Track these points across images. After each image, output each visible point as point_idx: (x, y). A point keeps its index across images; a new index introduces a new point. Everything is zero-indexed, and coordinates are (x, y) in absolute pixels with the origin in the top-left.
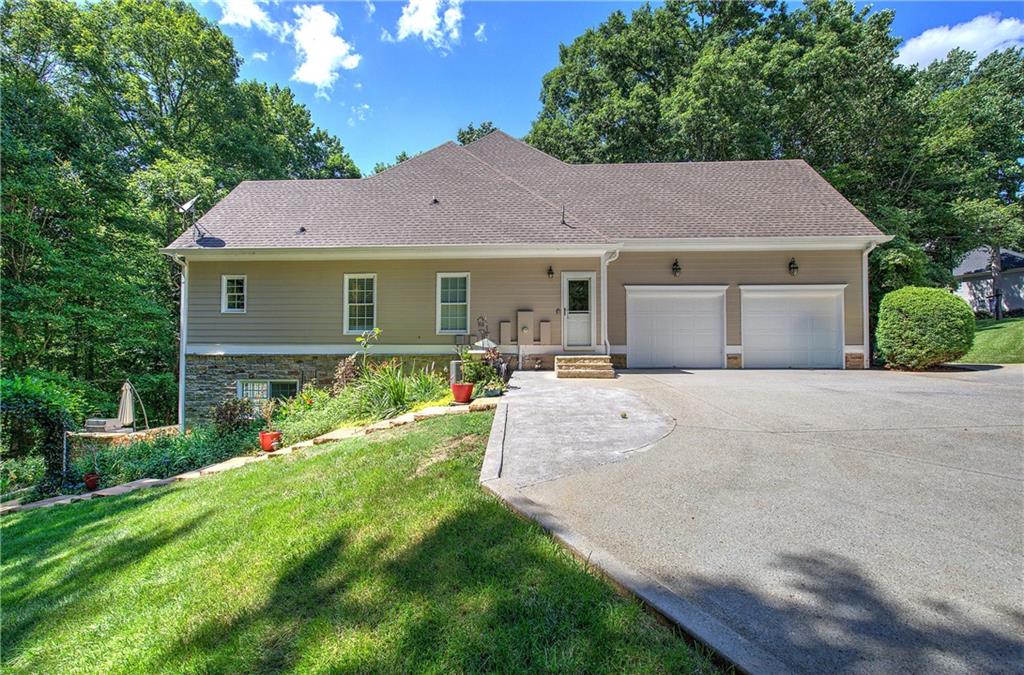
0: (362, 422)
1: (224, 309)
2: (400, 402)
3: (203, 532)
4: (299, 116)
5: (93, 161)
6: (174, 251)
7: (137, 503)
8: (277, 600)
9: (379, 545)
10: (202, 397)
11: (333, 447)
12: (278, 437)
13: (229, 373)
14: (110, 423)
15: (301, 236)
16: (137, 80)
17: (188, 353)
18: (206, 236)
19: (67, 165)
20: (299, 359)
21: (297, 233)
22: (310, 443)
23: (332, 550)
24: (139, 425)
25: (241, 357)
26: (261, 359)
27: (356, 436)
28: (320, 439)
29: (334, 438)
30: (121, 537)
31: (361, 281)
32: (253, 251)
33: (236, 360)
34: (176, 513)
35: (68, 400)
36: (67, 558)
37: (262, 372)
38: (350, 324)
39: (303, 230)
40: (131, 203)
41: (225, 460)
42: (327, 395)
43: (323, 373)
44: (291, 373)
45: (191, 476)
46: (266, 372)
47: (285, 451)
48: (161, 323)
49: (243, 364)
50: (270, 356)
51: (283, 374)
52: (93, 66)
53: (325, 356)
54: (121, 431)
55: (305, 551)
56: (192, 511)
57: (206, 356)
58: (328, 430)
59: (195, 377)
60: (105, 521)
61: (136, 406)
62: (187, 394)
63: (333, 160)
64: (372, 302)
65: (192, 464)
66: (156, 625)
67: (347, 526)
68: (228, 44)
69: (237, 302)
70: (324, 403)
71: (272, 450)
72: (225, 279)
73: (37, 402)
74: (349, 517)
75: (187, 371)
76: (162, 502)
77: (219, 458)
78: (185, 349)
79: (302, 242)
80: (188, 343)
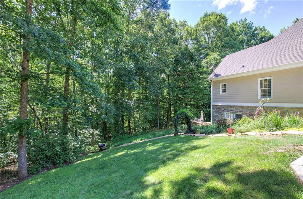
0: (261, 131)
1: (221, 92)
2: (278, 126)
3: (205, 149)
4: (248, 26)
5: (195, 61)
6: (209, 79)
7: (199, 139)
8: (211, 169)
9: (239, 168)
10: (216, 116)
11: (247, 137)
12: (232, 130)
13: (222, 110)
14: (199, 119)
15: (243, 69)
16: (204, 37)
17: (213, 104)
18: (217, 74)
19: (191, 63)
20: (242, 107)
21: (241, 68)
22: (240, 134)
23: (227, 164)
24: (204, 121)
25: (225, 106)
26: (231, 107)
27: (256, 135)
28: (243, 133)
29: (248, 134)
30: (194, 145)
31: (265, 80)
32: (228, 76)
33: (224, 107)
34: (204, 143)
35: (190, 114)
36: (186, 146)
37: (231, 111)
38: (261, 96)
39: (243, 66)
40: (203, 68)
41: (219, 134)
42: (252, 120)
43: (251, 112)
44: (240, 111)
45: (211, 135)
46: (232, 111)
47: (233, 135)
48: (209, 96)
49: (226, 107)
50: (233, 106)
51: (238, 112)
52: (196, 39)
53: (251, 107)
54: (200, 122)
55: (221, 161)
56: (206, 144)
57: (217, 106)
58: (248, 131)
59: (214, 111)
60: (193, 141)
61: (204, 117)
62: (213, 115)
63: (262, 34)
64: (270, 87)
65: (212, 133)
66: (192, 163)
67: (234, 160)
68: (224, 17)
69: (224, 91)
70: (249, 122)
71: (231, 134)
72: (221, 85)
73: (186, 114)
74: (236, 158)
75: (213, 109)
76: (202, 140)
77: (217, 133)
78: (212, 103)
79: (243, 70)
80: (213, 102)
